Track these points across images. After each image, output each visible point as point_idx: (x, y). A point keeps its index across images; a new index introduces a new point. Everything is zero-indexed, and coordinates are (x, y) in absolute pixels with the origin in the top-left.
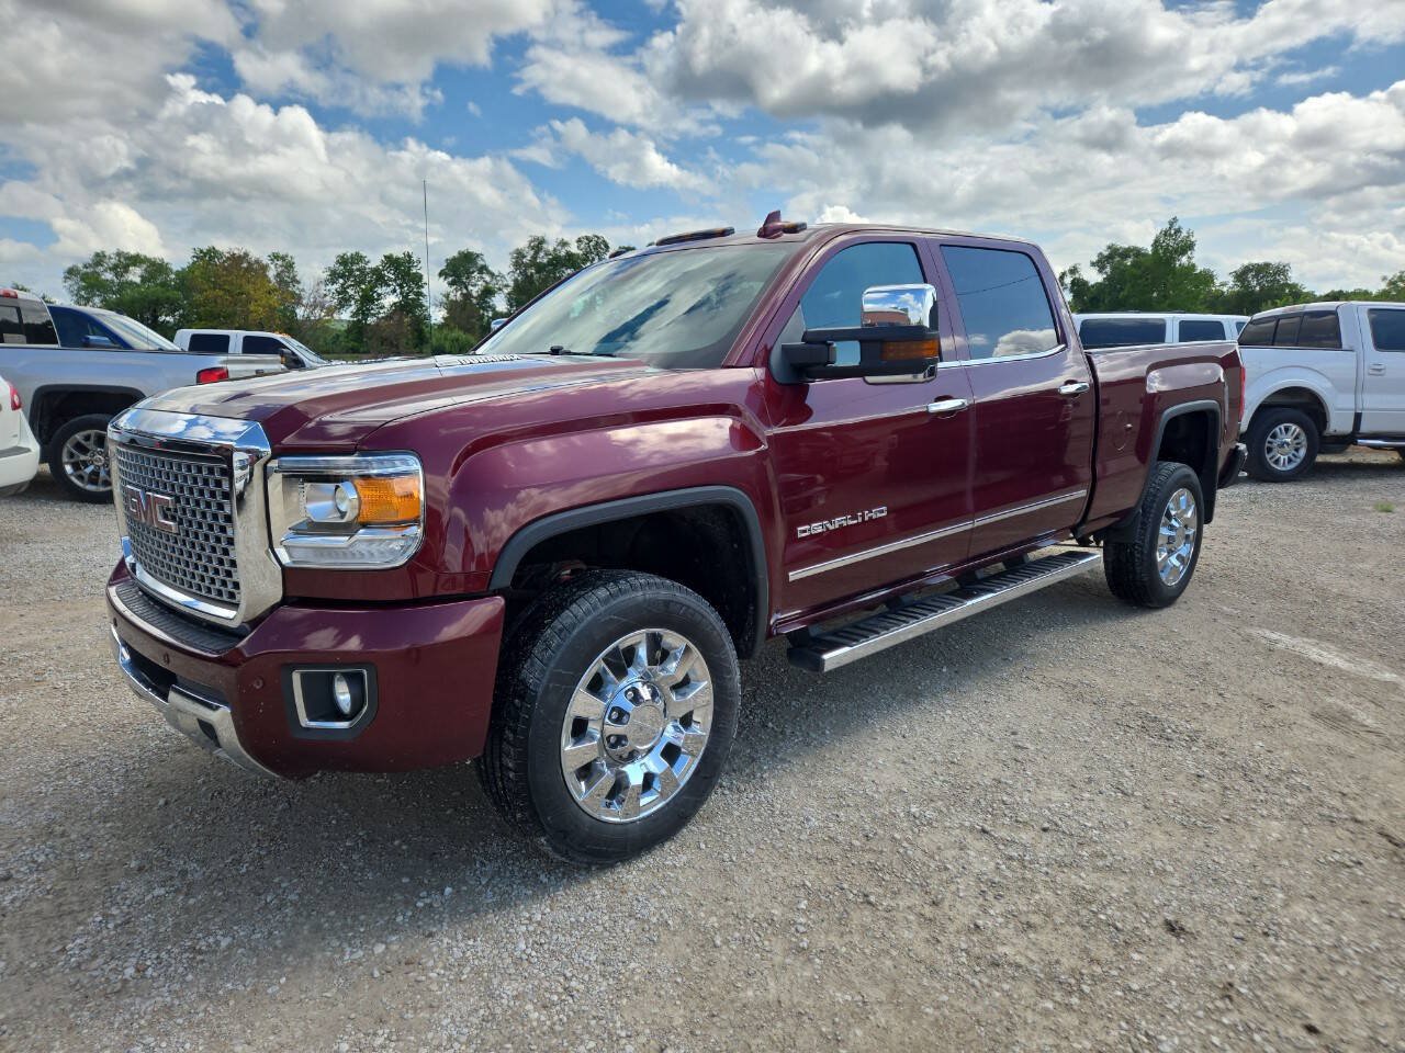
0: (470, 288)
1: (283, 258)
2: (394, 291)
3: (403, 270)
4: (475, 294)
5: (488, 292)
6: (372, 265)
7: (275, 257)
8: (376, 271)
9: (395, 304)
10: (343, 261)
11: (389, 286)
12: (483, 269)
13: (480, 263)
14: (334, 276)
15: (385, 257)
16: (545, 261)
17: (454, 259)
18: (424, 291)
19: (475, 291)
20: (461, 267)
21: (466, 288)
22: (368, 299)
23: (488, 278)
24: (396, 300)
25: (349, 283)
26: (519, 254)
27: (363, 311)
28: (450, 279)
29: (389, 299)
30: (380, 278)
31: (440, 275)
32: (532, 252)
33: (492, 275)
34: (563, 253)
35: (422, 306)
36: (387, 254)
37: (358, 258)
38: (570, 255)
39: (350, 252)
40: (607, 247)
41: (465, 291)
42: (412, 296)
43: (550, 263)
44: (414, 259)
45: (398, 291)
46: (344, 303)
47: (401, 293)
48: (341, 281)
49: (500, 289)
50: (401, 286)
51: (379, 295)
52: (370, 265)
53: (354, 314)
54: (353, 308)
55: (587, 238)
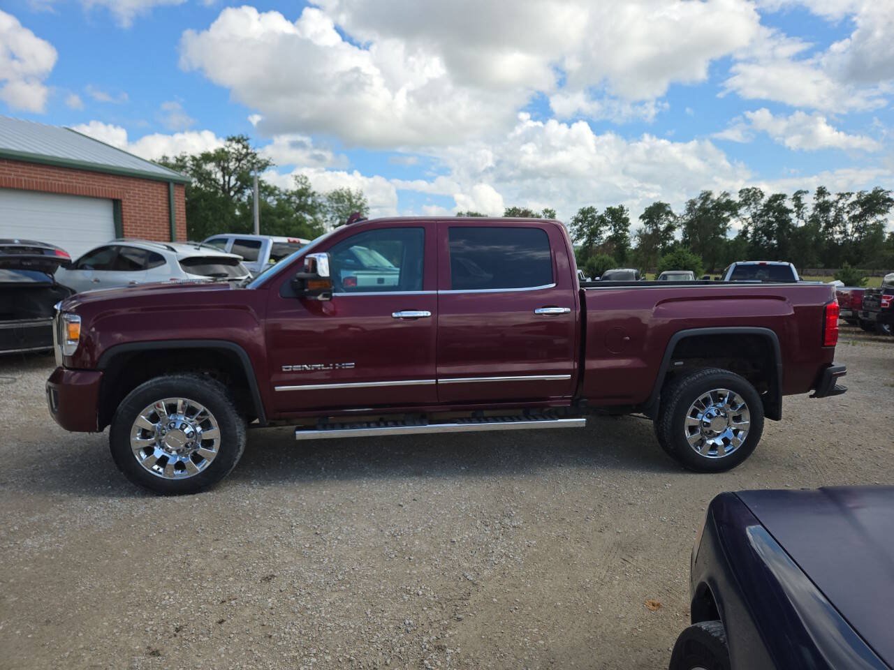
0: (659, 225)
1: (550, 212)
2: (610, 229)
3: (617, 217)
4: (662, 230)
5: (670, 228)
6: (599, 214)
7: (546, 211)
8: (601, 218)
9: (609, 236)
10: (583, 212)
11: (608, 226)
12: (670, 213)
13: (668, 209)
14: (577, 221)
15: (608, 209)
16: (711, 206)
17: (650, 208)
18: (629, 228)
19: (662, 227)
20: (655, 213)
21: (656, 226)
22: (594, 234)
23: (671, 219)
24: (611, 234)
25: (585, 225)
26: (692, 203)
27: (590, 241)
28: (646, 221)
29: (607, 232)
30: (602, 221)
31: (640, 218)
32: (701, 201)
33: (675, 217)
34: (724, 201)
35: (626, 237)
36: (609, 206)
37: (592, 210)
38: (729, 202)
39: (587, 206)
40: (762, 195)
41: (655, 228)
42: (620, 232)
43: (713, 208)
44: (625, 208)
45: (613, 229)
46: (580, 237)
47: (614, 230)
48: (580, 224)
49: (679, 226)
50: (615, 226)
51: (601, 231)
52: (598, 214)
53: (585, 243)
54: (584, 240)
55: (747, 189)
